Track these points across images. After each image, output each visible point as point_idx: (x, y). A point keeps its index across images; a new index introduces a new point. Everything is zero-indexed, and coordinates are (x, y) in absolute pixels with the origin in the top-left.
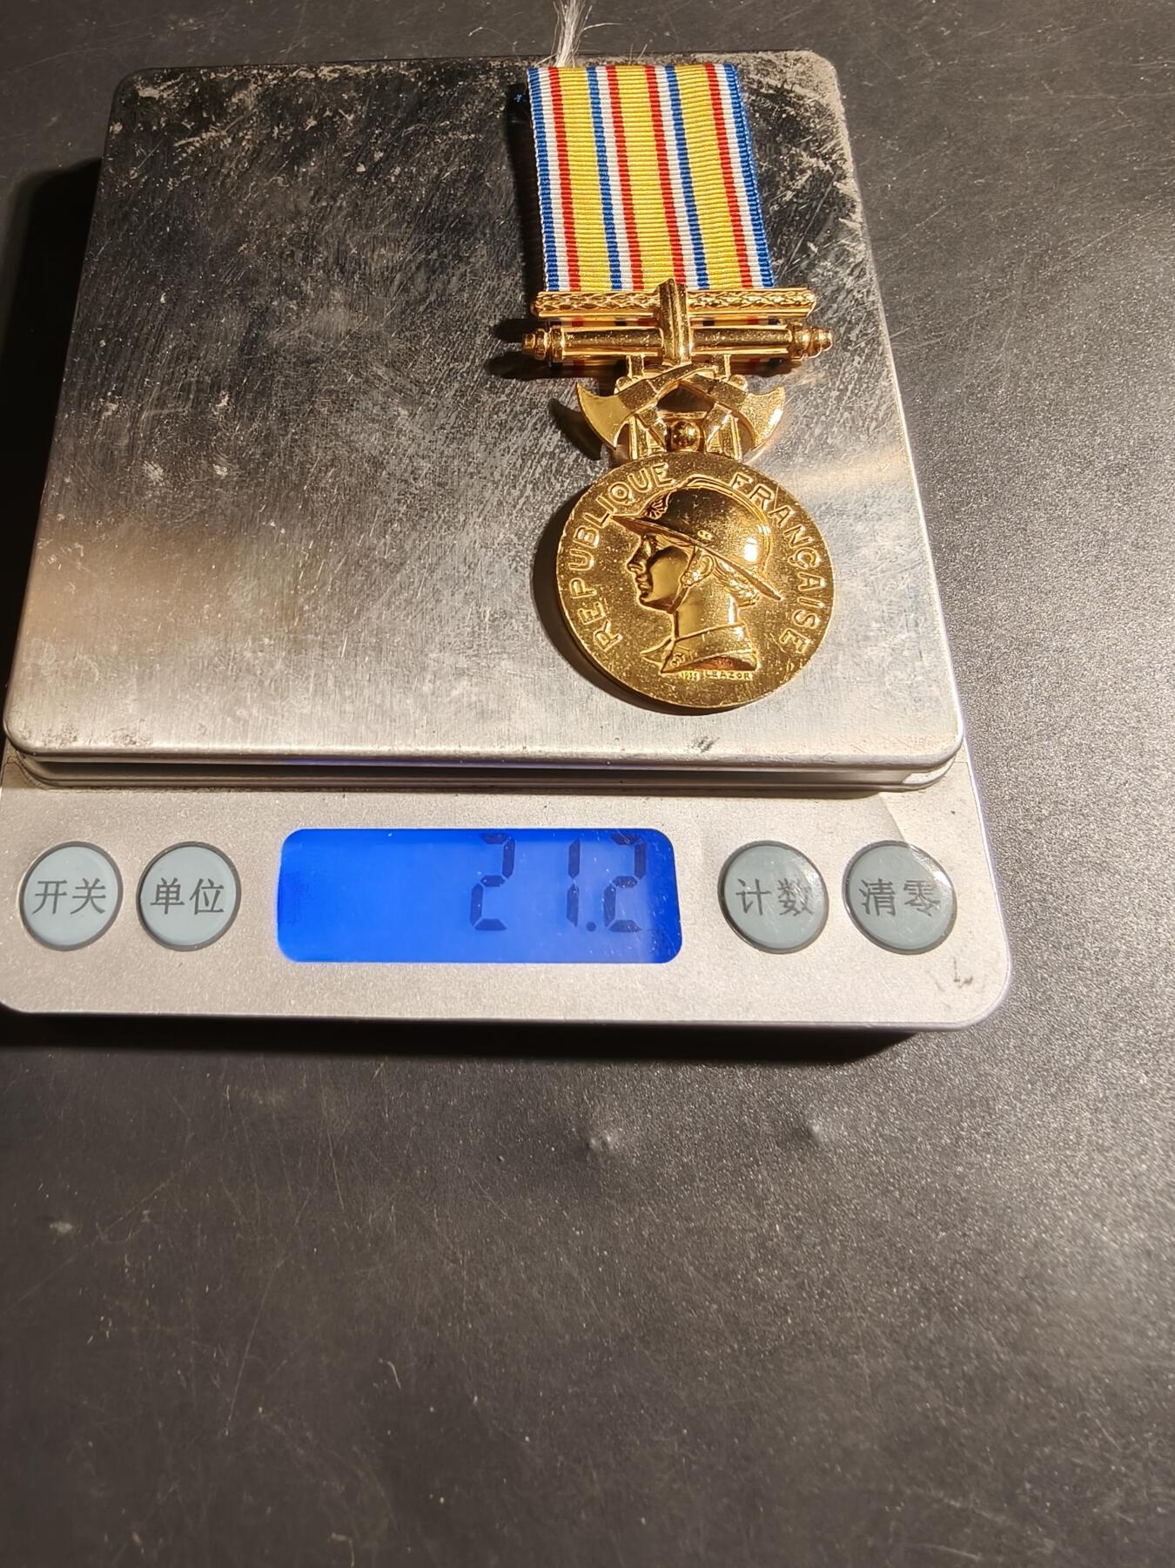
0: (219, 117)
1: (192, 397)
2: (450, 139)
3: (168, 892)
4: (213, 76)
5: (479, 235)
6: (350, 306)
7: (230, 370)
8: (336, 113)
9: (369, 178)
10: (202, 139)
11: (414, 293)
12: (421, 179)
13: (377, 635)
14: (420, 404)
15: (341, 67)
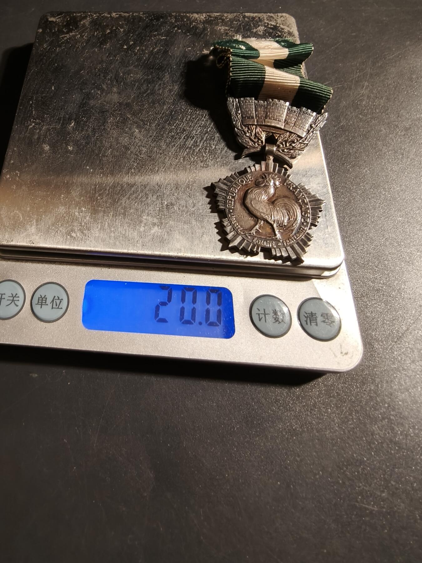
0: (76, 28)
1: (61, 122)
2: (157, 38)
3: (42, 300)
4: (75, 14)
5: (166, 71)
6: (119, 93)
7: (75, 113)
8: (117, 28)
9: (128, 50)
10: (70, 35)
11: (142, 90)
12: (146, 51)
13: (124, 209)
14: (143, 128)
15: (120, 13)
